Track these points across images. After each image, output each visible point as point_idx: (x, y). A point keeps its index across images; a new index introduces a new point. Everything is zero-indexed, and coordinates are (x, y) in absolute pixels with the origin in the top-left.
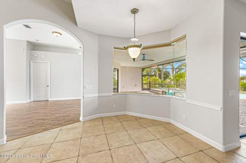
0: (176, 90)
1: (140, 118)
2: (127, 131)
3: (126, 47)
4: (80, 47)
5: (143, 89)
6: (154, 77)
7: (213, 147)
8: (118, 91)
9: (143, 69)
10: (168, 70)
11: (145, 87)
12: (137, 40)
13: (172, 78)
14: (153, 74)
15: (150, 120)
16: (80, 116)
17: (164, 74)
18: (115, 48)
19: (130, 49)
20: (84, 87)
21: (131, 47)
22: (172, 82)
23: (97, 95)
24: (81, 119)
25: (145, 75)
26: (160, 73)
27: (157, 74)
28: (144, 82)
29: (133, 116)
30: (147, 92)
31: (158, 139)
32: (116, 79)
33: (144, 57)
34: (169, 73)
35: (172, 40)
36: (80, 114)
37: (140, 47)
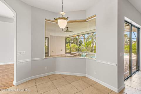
0: (87, 53)
1: (66, 76)
2: (56, 88)
3: (56, 18)
4: (14, 17)
5: (66, 53)
6: (73, 44)
7: (112, 91)
8: (48, 56)
9: (66, 39)
10: (82, 39)
11: (68, 51)
12: (65, 13)
13: (84, 45)
14: (72, 42)
15: (73, 76)
16: (13, 81)
17: (79, 42)
18: (46, 20)
19: (59, 21)
20: (17, 53)
21: (60, 18)
22: (84, 48)
23: (30, 59)
24: (15, 83)
25: (68, 43)
26: (76, 41)
27: (75, 42)
28: (67, 48)
29: (60, 75)
30: (69, 55)
31: (80, 91)
32: (47, 45)
33: (67, 29)
34: (82, 42)
35: (87, 17)
36: (13, 78)
37: (67, 20)
